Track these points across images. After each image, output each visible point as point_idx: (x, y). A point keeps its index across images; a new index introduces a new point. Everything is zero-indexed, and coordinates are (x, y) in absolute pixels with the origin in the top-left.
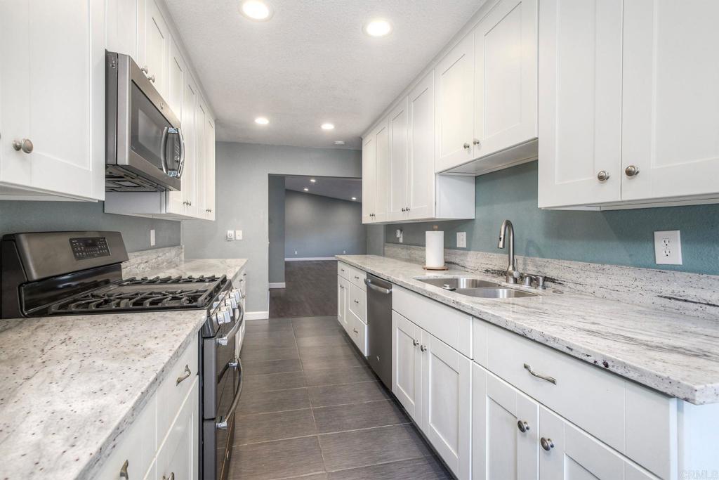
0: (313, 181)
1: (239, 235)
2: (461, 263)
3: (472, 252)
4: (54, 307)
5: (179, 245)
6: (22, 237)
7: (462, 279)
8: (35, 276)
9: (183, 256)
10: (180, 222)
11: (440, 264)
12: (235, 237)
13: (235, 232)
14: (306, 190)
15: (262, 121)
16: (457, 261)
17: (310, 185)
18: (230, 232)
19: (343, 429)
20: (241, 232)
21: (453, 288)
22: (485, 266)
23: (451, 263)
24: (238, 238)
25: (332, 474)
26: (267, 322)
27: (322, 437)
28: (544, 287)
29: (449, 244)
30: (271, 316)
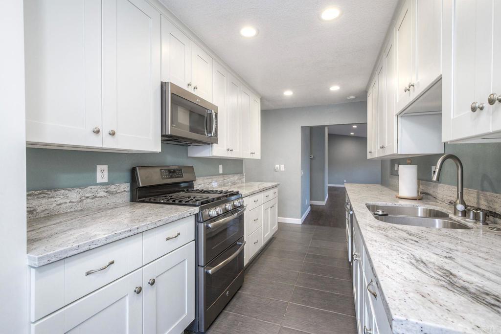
0: (355, 127)
1: (283, 168)
2: (434, 194)
3: (441, 184)
4: (147, 199)
5: (242, 173)
6: (137, 168)
7: (420, 208)
8: (141, 185)
9: (244, 180)
10: (242, 160)
11: (414, 194)
12: (280, 169)
13: (280, 166)
14: (352, 134)
15: (288, 93)
16: (431, 192)
17: (354, 130)
18: (277, 166)
19: (308, 305)
20: (283, 165)
21: (385, 213)
22: (449, 198)
23: (427, 194)
24: (281, 170)
25: (284, 328)
26: (300, 226)
27: (292, 305)
28: (485, 223)
29: (424, 177)
30: (304, 223)
